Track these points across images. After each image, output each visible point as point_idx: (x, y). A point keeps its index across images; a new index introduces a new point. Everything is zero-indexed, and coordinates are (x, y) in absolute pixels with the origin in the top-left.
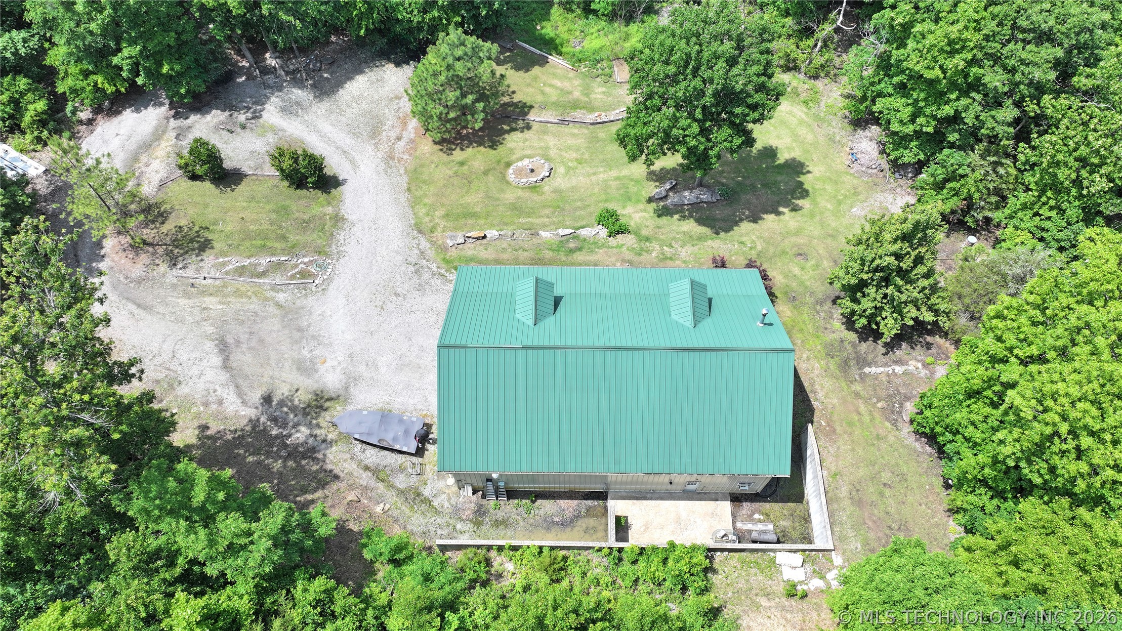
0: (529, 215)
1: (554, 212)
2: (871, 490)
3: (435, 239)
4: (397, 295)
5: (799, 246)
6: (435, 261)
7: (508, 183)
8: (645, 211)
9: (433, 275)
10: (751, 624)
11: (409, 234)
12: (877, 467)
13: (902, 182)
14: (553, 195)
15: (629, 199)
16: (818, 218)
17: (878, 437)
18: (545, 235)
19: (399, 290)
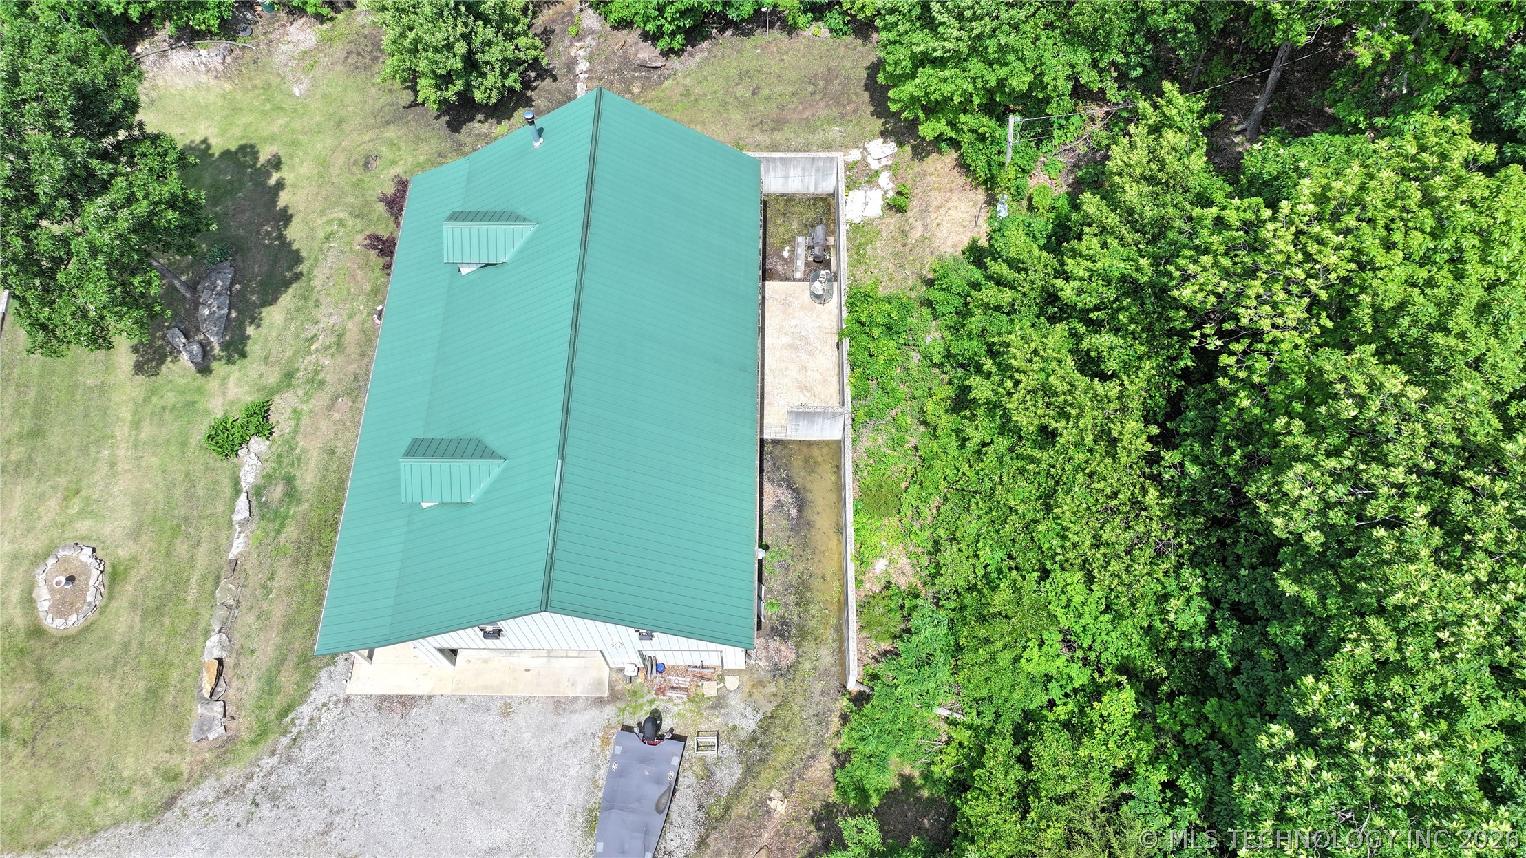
0: (181, 583)
1: (188, 536)
2: (761, 108)
3: (198, 769)
4: (328, 828)
5: (350, 165)
6: (255, 762)
7: (86, 629)
8: (224, 380)
9: (289, 760)
10: (949, 243)
11: (168, 830)
12: (729, 100)
13: (259, 30)
14: (144, 538)
15: (190, 405)
16: (301, 137)
17: (687, 94)
18: (238, 547)
19: (316, 827)
